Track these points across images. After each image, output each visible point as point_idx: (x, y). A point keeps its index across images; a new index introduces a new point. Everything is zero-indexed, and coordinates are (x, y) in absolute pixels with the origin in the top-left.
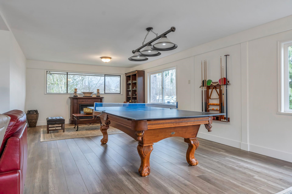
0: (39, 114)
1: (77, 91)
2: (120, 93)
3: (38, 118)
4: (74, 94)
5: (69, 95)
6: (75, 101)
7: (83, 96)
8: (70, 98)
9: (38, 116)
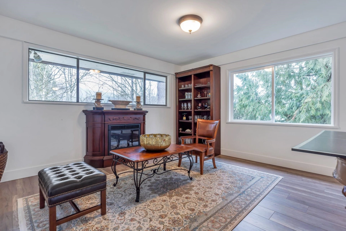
0: (8, 154)
1: (101, 97)
2: (166, 105)
3: (5, 163)
4: (96, 104)
5: (83, 106)
6: (98, 119)
7: (112, 109)
8: (84, 111)
9: (6, 160)
